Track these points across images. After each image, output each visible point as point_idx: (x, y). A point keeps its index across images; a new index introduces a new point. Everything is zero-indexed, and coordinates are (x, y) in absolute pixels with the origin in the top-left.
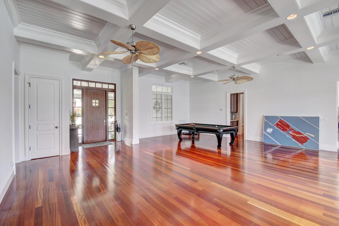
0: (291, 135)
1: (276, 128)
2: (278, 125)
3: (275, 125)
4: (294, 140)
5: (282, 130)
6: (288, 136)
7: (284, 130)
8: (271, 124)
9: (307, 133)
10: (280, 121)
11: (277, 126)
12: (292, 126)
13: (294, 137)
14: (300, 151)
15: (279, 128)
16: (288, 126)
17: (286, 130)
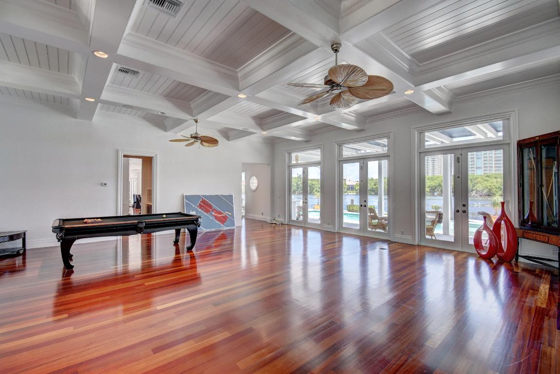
0: (214, 216)
1: (199, 210)
2: (200, 206)
3: (198, 206)
4: (217, 222)
5: (206, 211)
6: (211, 218)
7: (207, 211)
8: (193, 206)
9: (226, 212)
10: (203, 202)
11: (200, 208)
12: (214, 206)
13: (217, 218)
14: (222, 232)
15: (202, 209)
16: (210, 206)
17: (209, 211)
